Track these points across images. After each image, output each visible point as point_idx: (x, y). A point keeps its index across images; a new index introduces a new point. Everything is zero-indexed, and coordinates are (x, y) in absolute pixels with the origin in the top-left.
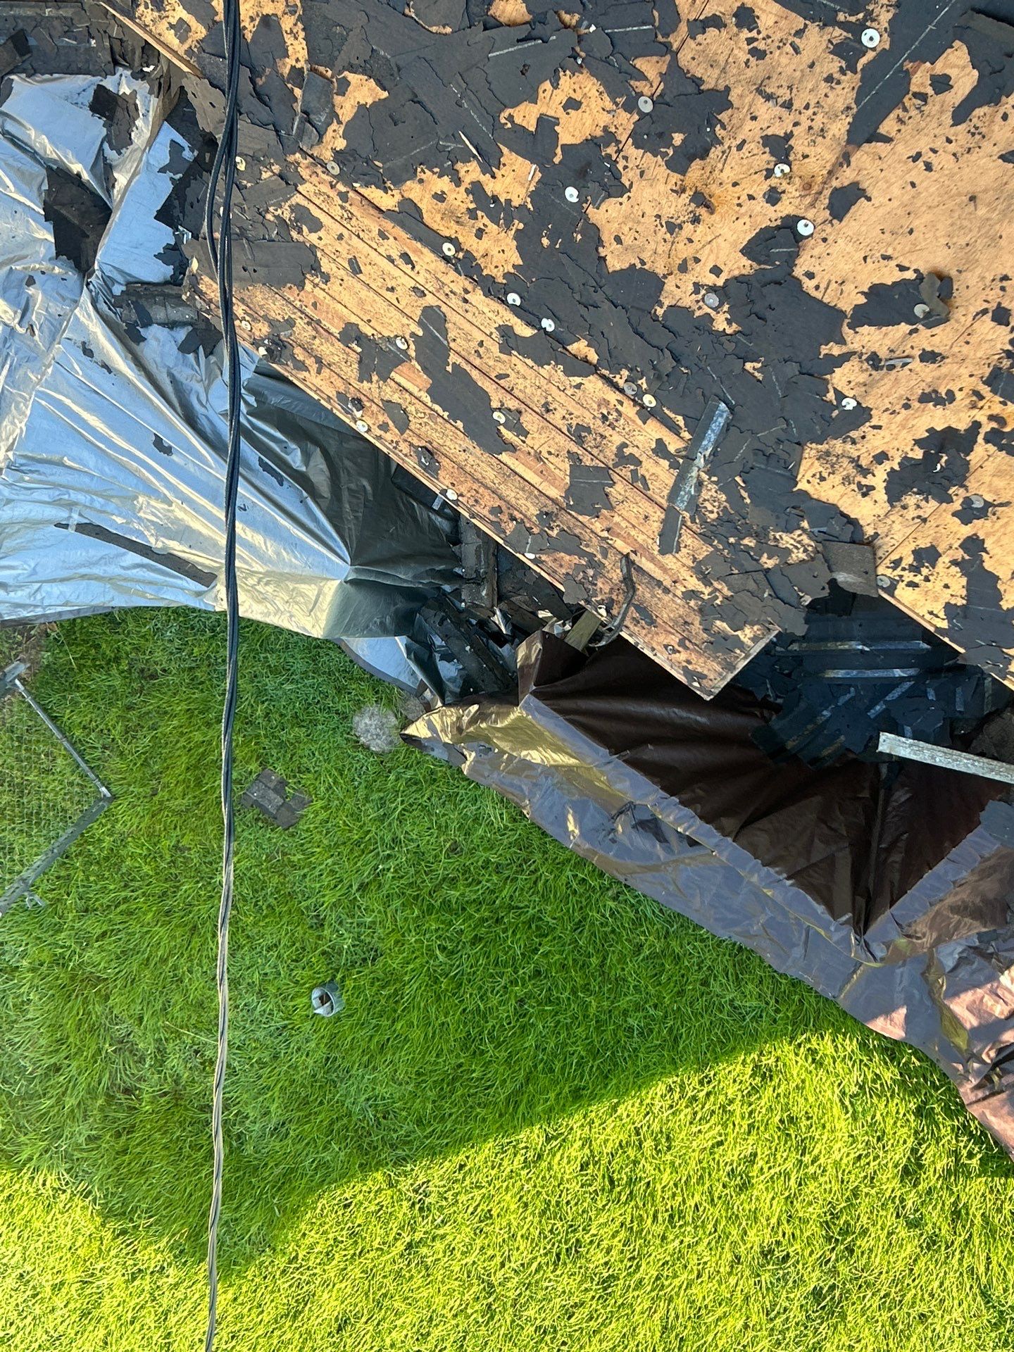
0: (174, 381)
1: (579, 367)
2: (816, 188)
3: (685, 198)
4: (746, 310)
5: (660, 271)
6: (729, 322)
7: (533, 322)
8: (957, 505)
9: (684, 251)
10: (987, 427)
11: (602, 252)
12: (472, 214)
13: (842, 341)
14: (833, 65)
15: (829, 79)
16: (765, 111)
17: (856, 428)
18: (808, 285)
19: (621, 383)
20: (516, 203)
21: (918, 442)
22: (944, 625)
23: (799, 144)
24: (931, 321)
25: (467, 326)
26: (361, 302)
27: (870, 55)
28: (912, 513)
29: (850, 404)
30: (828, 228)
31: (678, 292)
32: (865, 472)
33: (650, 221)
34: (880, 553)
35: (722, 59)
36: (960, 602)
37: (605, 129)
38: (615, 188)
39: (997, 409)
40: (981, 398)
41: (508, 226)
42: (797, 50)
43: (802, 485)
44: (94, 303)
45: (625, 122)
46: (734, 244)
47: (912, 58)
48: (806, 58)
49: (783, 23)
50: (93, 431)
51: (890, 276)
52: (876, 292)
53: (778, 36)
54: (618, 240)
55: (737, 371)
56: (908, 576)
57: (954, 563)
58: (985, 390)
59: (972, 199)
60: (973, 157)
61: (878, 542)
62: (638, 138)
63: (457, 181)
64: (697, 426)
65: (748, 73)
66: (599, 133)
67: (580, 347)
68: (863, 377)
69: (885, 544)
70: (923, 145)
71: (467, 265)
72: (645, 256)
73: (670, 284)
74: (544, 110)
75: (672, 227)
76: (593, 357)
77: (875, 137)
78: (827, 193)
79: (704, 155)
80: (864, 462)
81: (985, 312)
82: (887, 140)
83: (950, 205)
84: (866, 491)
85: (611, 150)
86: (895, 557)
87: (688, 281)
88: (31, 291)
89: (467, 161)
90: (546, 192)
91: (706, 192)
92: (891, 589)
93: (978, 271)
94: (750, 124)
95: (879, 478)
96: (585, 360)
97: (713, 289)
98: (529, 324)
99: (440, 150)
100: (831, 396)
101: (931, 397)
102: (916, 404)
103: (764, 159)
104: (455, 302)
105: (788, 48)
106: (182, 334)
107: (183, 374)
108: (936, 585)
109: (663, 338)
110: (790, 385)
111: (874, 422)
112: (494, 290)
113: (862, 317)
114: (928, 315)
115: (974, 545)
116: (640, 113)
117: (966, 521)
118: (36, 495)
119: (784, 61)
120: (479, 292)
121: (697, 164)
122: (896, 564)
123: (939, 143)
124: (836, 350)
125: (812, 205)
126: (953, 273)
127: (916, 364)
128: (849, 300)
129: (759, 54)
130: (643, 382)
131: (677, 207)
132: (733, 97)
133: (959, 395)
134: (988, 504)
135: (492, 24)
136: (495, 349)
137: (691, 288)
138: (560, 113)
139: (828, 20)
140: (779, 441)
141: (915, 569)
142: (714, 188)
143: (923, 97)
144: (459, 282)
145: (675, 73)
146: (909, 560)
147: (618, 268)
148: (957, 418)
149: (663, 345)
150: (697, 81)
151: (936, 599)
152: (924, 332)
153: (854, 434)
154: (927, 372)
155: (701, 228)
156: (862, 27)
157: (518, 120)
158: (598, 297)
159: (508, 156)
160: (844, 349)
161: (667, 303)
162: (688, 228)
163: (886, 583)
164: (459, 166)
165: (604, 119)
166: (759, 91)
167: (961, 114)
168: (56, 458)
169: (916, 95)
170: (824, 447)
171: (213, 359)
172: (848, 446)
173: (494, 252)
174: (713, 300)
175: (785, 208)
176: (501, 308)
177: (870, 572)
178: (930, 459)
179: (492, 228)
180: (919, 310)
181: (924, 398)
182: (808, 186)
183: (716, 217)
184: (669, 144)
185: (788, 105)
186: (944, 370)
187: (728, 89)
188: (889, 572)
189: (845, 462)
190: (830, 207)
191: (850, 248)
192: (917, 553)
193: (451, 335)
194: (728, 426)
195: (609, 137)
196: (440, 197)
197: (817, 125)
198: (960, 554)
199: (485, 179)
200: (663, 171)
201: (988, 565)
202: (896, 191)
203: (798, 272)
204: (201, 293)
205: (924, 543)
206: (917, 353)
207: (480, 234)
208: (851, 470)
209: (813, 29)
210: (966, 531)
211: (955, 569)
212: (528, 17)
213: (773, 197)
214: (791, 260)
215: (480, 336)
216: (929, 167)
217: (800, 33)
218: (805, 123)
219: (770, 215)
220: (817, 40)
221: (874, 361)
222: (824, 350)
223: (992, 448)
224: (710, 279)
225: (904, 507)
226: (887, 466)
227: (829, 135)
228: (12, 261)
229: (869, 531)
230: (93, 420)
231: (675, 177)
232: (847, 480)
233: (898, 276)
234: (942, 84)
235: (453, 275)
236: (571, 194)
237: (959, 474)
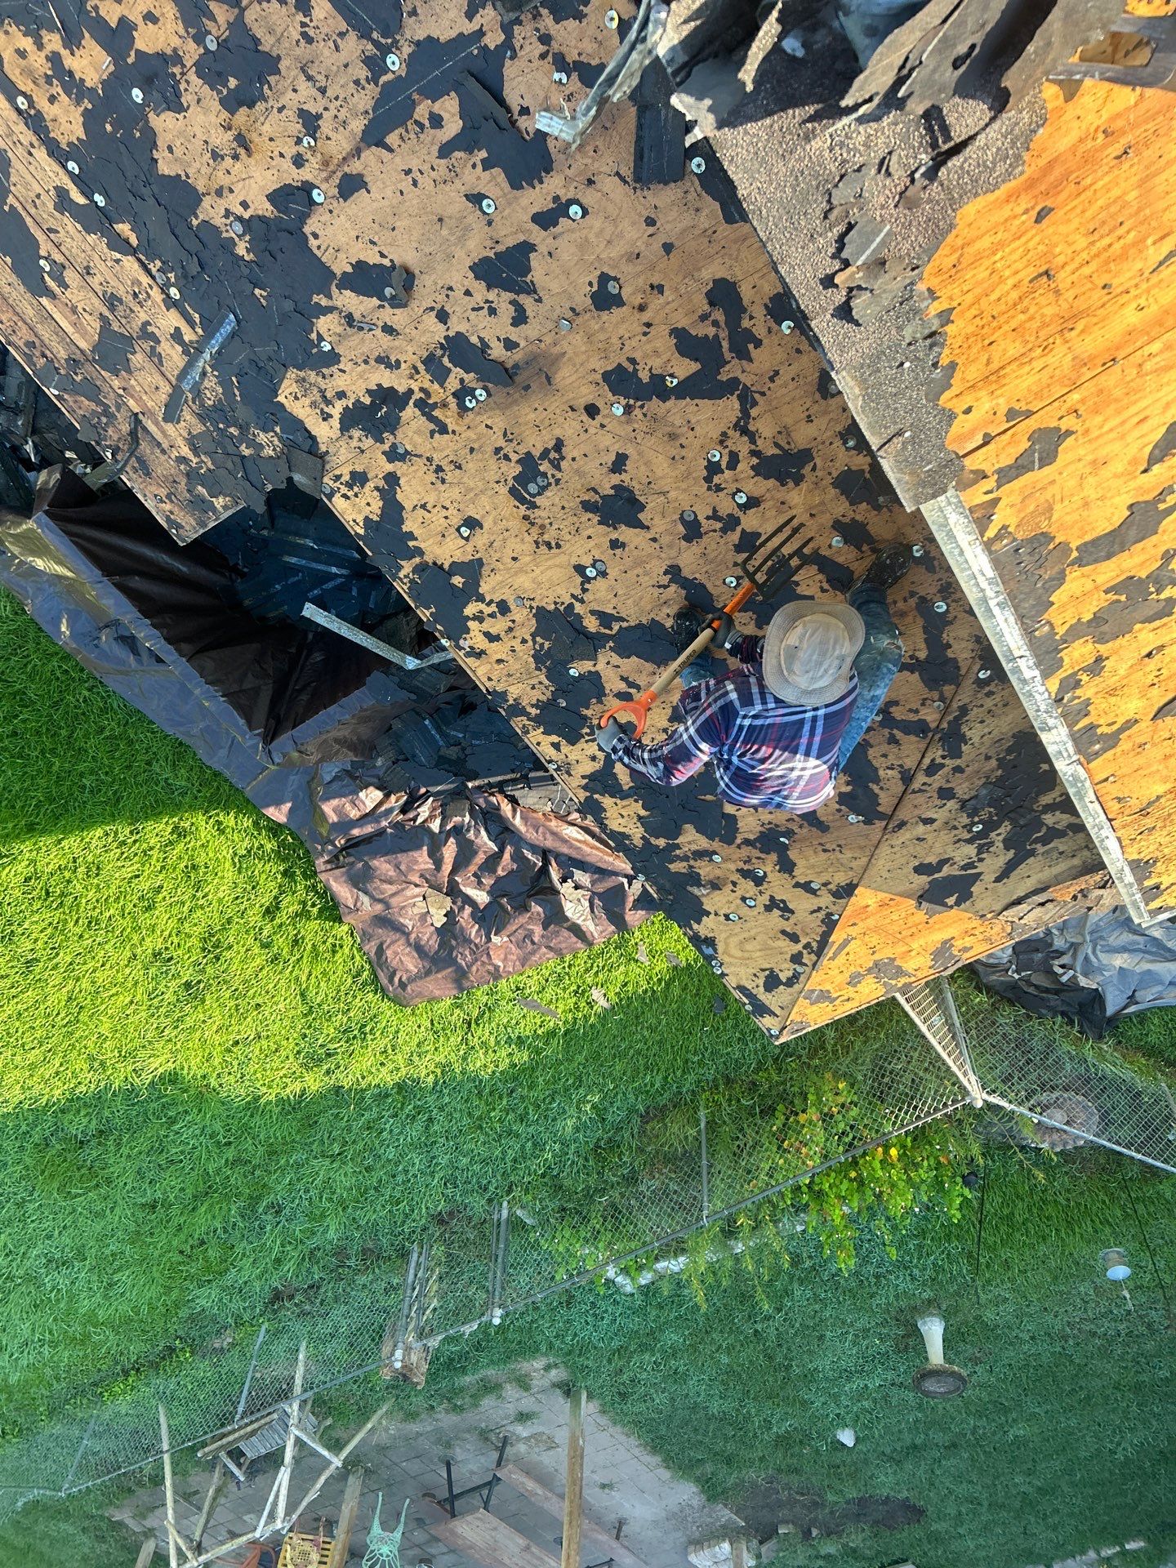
1: (119, 244)
2: (332, 168)
3: (230, 135)
4: (263, 245)
5: (201, 189)
6: (248, 251)
7: (88, 195)
8: (386, 447)
9: (222, 180)
10: (418, 395)
11: (156, 155)
12: (48, 80)
13: (330, 297)
14: (363, 73)
15: (357, 82)
16: (305, 89)
17: (328, 367)
18: (313, 243)
19: (154, 271)
20: (89, 84)
21: (369, 391)
22: (361, 532)
23: (326, 126)
24: (397, 303)
25: (29, 177)
27: (389, 77)
28: (355, 443)
29: (327, 347)
30: (335, 203)
31: (211, 211)
32: (328, 402)
33: (198, 144)
34: (327, 467)
35: (279, 30)
36: (376, 518)
37: (175, 50)
38: (175, 105)
39: (427, 385)
40: (418, 372)
41: (78, 103)
42: (337, 48)
43: (281, 399)
45: (192, 52)
46: (262, 188)
47: (420, 92)
48: (343, 57)
49: (330, 21)
51: (373, 258)
52: (360, 266)
53: (325, 30)
54: (170, 149)
55: (248, 292)
56: (344, 490)
57: (377, 488)
58: (421, 368)
59: (440, 220)
60: (447, 188)
61: (327, 458)
62: (200, 68)
63: (40, 46)
64: (210, 326)
65: (298, 51)
66: (169, 52)
67: (124, 228)
68: (339, 330)
69: (332, 461)
70: (415, 164)
71: (36, 122)
72: (191, 172)
73: (207, 202)
74: (126, 13)
75: (216, 156)
76: (134, 241)
77: (381, 144)
78: (339, 174)
79: (251, 105)
80: (329, 395)
81: (432, 309)
82: (390, 150)
83: (424, 218)
84: (326, 417)
85: (177, 70)
86: (337, 472)
87: (222, 205)
89: (49, 30)
90: (117, 83)
91: (248, 136)
92: (330, 496)
93: (434, 277)
94: (290, 94)
95: (336, 410)
96: (127, 241)
97: (240, 219)
98: (83, 193)
99: (30, 12)
100: (314, 336)
101: (383, 360)
102: (372, 362)
103: (297, 127)
104: (20, 151)
105: (331, 44)
108: (361, 502)
109: (194, 245)
110: (285, 317)
111: (341, 366)
112: (58, 154)
113: (347, 282)
114: (393, 297)
115: (392, 479)
116: (206, 48)
117: (390, 461)
119: (324, 50)
120: (43, 149)
121: (244, 110)
122: (338, 478)
123: (426, 168)
124: (324, 302)
125: (327, 180)
126: (417, 272)
127: (378, 332)
128: (341, 266)
129: (309, 40)
130: (171, 275)
131: (223, 140)
132: (282, 65)
133: (403, 366)
134: (407, 452)
136: (51, 206)
137: (223, 212)
138: (139, 21)
139: (365, 35)
140: (270, 359)
141: (350, 486)
142: (254, 136)
143: (421, 126)
144: (27, 136)
145: (238, 25)
146: (346, 478)
147: (166, 172)
148: (398, 381)
149: (193, 251)
150: (256, 41)
151: (360, 512)
152: (388, 310)
153: (325, 370)
154: (385, 340)
155: (238, 165)
156: (386, 50)
157: (102, 13)
158: (146, 192)
159: (88, 40)
160: (330, 303)
161: (201, 217)
162: (228, 161)
163: (328, 491)
164: (43, 32)
165: (176, 42)
166: (303, 70)
167: (445, 151)
169: (416, 122)
170: (302, 374)
172: (320, 379)
173: (63, 120)
174: (238, 227)
175: (307, 174)
176: (61, 171)
177: (318, 479)
178: (374, 407)
179: (64, 98)
180: (388, 291)
181: (380, 360)
182: (326, 163)
183: (252, 161)
184: (225, 85)
185: (323, 90)
186: (397, 343)
187: (279, 58)
188: (331, 483)
189: (315, 391)
190: (339, 186)
191: (348, 225)
192: (353, 474)
193: (13, 179)
194: (233, 335)
195: (176, 58)
196: (22, 54)
197: (342, 115)
198: (381, 484)
199: (65, 53)
200: (216, 105)
201: (399, 497)
202: (389, 193)
203: (307, 230)
205: (359, 469)
206: (381, 324)
207: (52, 99)
208: (319, 400)
209: (352, 36)
210: (389, 467)
211: (376, 493)
213: (299, 161)
214: (303, 218)
215: (39, 190)
216: (415, 183)
217: (342, 35)
218: (333, 112)
219: (295, 176)
220: (353, 46)
221: (350, 319)
222: (315, 298)
223: (418, 412)
224: (239, 210)
225: (351, 437)
226: (344, 402)
227: (349, 128)
229: (323, 448)
231: (225, 115)
232: (313, 405)
233: (377, 260)
234: (436, 121)
235: (22, 127)
236: (137, 95)
237: (392, 424)
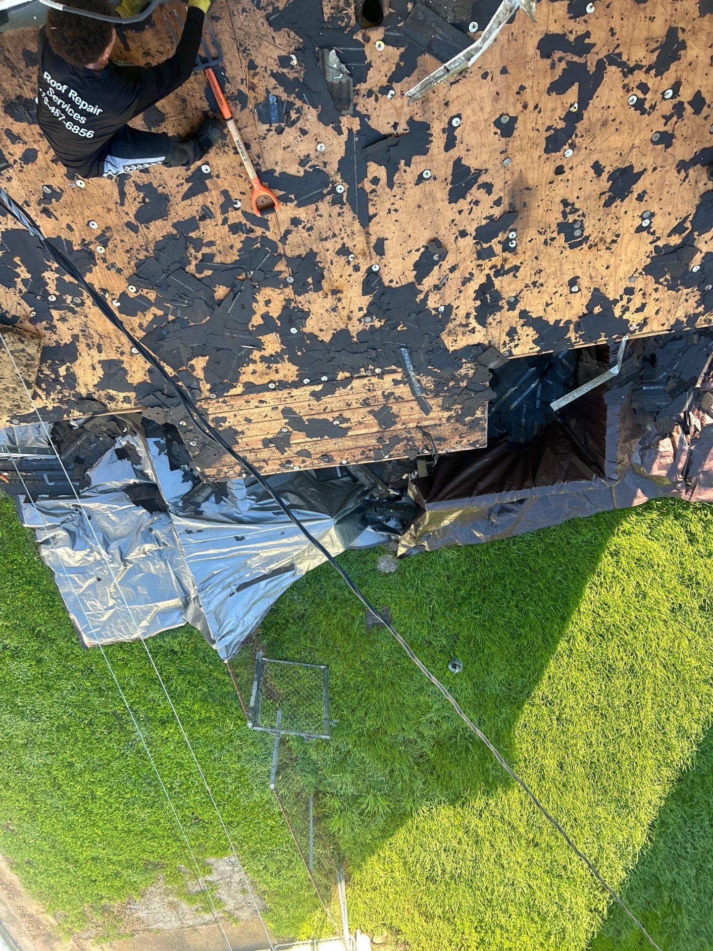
0: (224, 515)
1: (346, 382)
2: (367, 252)
3: (330, 296)
4: (382, 311)
5: (343, 327)
6: (380, 321)
7: (319, 382)
8: (506, 307)
9: (345, 313)
10: (492, 273)
11: (320, 339)
12: (269, 368)
13: (421, 292)
14: (337, 209)
15: (339, 214)
16: (328, 244)
17: (451, 314)
18: (393, 285)
19: (364, 374)
20: (279, 351)
21: (475, 299)
22: (538, 348)
23: (349, 244)
24: (443, 257)
25: (300, 404)
26: (261, 429)
27: (345, 195)
28: (494, 323)
29: (442, 309)
30: (383, 261)
31: (355, 328)
32: (467, 325)
33: (325, 314)
34: (496, 346)
35: (301, 242)
36: (536, 336)
37: (285, 300)
38: (306, 315)
39: (490, 264)
40: (481, 265)
41: (283, 360)
42: (321, 216)
43: (451, 349)
44: (177, 515)
45: (289, 292)
46: (358, 295)
47: (359, 183)
48: (326, 215)
49: (309, 212)
50: (214, 555)
51: (416, 256)
52: (417, 266)
53: (311, 218)
54: (321, 330)
55: (397, 333)
56: (512, 344)
57: (523, 326)
58: (480, 262)
59: (419, 206)
60: (407, 193)
61: (492, 343)
62: (298, 293)
63: (255, 362)
64: (400, 363)
65: (313, 238)
66: (284, 303)
67: (341, 376)
68: (438, 296)
69: (495, 342)
70: (388, 205)
71: (282, 385)
72: (334, 327)
73: (350, 328)
74: (261, 313)
75: (334, 309)
76: (348, 374)
77: (371, 218)
78: (372, 250)
79: (323, 277)
80: (464, 323)
81: (457, 238)
82: (375, 215)
83: (414, 215)
84: (473, 331)
85: (293, 304)
86: (502, 342)
87: (355, 321)
88: (153, 532)
89: (251, 353)
90: (285, 338)
91: (334, 288)
92: (511, 354)
93: (442, 227)
94: (328, 254)
95: (473, 323)
96: (346, 378)
97: (365, 316)
98: (318, 384)
99: (240, 358)
100: (434, 312)
101: (466, 281)
102: (463, 288)
103: (343, 259)
104: (289, 400)
105: (318, 218)
106: (213, 499)
107: (225, 510)
108: (524, 339)
109: (364, 347)
110: (417, 322)
111: (455, 307)
112: (297, 385)
113: (419, 278)
114: (440, 257)
115: (524, 314)
116: (291, 284)
117: (514, 309)
118: (216, 592)
119: (321, 223)
120: (293, 389)
121: (323, 282)
122: (505, 344)
123: (392, 200)
124: (422, 296)
125: (371, 259)
126: (435, 235)
127: (451, 276)
128: (411, 276)
129: (310, 229)
130: (371, 367)
131: (330, 301)
132: (315, 250)
133: (474, 272)
134: (515, 297)
135: (220, 303)
136: (315, 403)
137: (358, 323)
138: (266, 309)
139: (322, 197)
140: (431, 342)
141: (512, 340)
142: (336, 284)
143: (374, 191)
144: (284, 393)
145: (290, 261)
146: (507, 339)
147: (329, 339)
148: (480, 279)
149: (366, 348)
150: (299, 256)
151: (528, 343)
152: (443, 263)
153: (452, 317)
154: (457, 274)
155: (343, 301)
156: (334, 188)
157: (256, 324)
158: (332, 354)
159: (263, 338)
160: (424, 293)
161: (355, 335)
162: (339, 305)
163: (508, 354)
164: (251, 357)
165: (282, 297)
166: (322, 240)
167: (390, 184)
168: (211, 575)
169: (371, 193)
170: (447, 330)
171: (230, 497)
172: (454, 322)
173: (287, 372)
174: (368, 319)
175: (364, 268)
176: (305, 388)
177: (499, 355)
178: (484, 301)
179: (279, 366)
180: (436, 258)
181: (464, 284)
182: (364, 254)
183: (345, 293)
184: (309, 284)
185: (334, 235)
186: (461, 269)
187: (311, 249)
188: (505, 349)
189: (458, 328)
190: (377, 254)
191: (395, 260)
192: (508, 334)
193: (297, 412)
194: (410, 354)
195: (288, 301)
196: (254, 372)
197: (349, 232)
198: (522, 321)
199: (263, 353)
200: (315, 295)
201: (534, 316)
202: (393, 228)
203: (387, 284)
204: (209, 476)
205: (507, 329)
206: (448, 272)
207: (277, 371)
208: (462, 329)
209: (320, 204)
210: (517, 312)
211: (525, 328)
212: (229, 289)
213: (357, 268)
214: (381, 282)
215: (306, 403)
216: (396, 211)
217: (317, 210)
218: (345, 236)
219: (361, 275)
220: (324, 206)
221: (437, 288)
222: (418, 300)
223: (500, 278)
224: (361, 314)
225: (490, 324)
226: (472, 316)
227: (356, 232)
228: (139, 530)
229: (486, 342)
230: (211, 552)
231: (321, 293)
232: (464, 334)
233: (419, 254)
234: (375, 181)
235: (280, 392)
236: (293, 330)
237: (497, 296)
